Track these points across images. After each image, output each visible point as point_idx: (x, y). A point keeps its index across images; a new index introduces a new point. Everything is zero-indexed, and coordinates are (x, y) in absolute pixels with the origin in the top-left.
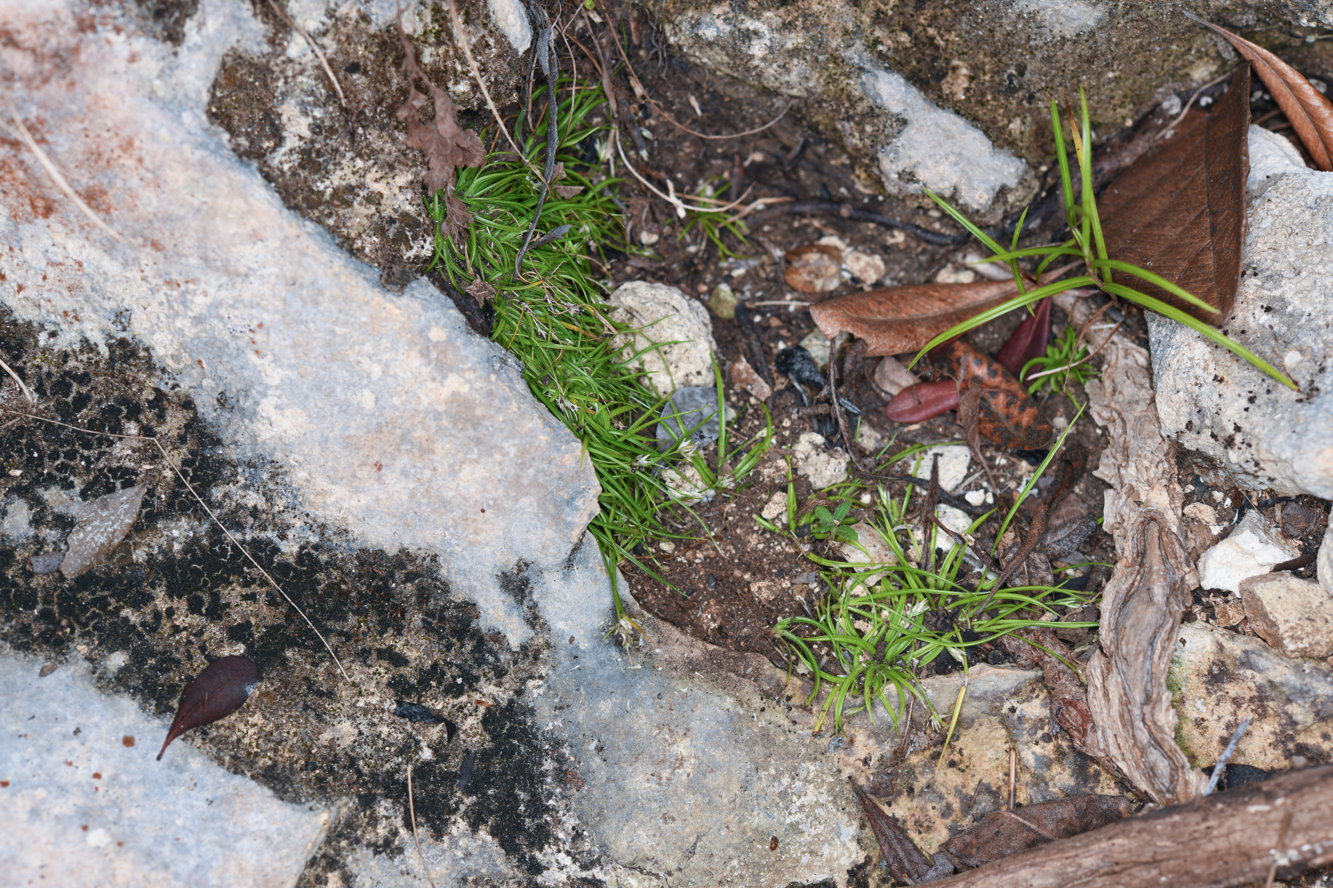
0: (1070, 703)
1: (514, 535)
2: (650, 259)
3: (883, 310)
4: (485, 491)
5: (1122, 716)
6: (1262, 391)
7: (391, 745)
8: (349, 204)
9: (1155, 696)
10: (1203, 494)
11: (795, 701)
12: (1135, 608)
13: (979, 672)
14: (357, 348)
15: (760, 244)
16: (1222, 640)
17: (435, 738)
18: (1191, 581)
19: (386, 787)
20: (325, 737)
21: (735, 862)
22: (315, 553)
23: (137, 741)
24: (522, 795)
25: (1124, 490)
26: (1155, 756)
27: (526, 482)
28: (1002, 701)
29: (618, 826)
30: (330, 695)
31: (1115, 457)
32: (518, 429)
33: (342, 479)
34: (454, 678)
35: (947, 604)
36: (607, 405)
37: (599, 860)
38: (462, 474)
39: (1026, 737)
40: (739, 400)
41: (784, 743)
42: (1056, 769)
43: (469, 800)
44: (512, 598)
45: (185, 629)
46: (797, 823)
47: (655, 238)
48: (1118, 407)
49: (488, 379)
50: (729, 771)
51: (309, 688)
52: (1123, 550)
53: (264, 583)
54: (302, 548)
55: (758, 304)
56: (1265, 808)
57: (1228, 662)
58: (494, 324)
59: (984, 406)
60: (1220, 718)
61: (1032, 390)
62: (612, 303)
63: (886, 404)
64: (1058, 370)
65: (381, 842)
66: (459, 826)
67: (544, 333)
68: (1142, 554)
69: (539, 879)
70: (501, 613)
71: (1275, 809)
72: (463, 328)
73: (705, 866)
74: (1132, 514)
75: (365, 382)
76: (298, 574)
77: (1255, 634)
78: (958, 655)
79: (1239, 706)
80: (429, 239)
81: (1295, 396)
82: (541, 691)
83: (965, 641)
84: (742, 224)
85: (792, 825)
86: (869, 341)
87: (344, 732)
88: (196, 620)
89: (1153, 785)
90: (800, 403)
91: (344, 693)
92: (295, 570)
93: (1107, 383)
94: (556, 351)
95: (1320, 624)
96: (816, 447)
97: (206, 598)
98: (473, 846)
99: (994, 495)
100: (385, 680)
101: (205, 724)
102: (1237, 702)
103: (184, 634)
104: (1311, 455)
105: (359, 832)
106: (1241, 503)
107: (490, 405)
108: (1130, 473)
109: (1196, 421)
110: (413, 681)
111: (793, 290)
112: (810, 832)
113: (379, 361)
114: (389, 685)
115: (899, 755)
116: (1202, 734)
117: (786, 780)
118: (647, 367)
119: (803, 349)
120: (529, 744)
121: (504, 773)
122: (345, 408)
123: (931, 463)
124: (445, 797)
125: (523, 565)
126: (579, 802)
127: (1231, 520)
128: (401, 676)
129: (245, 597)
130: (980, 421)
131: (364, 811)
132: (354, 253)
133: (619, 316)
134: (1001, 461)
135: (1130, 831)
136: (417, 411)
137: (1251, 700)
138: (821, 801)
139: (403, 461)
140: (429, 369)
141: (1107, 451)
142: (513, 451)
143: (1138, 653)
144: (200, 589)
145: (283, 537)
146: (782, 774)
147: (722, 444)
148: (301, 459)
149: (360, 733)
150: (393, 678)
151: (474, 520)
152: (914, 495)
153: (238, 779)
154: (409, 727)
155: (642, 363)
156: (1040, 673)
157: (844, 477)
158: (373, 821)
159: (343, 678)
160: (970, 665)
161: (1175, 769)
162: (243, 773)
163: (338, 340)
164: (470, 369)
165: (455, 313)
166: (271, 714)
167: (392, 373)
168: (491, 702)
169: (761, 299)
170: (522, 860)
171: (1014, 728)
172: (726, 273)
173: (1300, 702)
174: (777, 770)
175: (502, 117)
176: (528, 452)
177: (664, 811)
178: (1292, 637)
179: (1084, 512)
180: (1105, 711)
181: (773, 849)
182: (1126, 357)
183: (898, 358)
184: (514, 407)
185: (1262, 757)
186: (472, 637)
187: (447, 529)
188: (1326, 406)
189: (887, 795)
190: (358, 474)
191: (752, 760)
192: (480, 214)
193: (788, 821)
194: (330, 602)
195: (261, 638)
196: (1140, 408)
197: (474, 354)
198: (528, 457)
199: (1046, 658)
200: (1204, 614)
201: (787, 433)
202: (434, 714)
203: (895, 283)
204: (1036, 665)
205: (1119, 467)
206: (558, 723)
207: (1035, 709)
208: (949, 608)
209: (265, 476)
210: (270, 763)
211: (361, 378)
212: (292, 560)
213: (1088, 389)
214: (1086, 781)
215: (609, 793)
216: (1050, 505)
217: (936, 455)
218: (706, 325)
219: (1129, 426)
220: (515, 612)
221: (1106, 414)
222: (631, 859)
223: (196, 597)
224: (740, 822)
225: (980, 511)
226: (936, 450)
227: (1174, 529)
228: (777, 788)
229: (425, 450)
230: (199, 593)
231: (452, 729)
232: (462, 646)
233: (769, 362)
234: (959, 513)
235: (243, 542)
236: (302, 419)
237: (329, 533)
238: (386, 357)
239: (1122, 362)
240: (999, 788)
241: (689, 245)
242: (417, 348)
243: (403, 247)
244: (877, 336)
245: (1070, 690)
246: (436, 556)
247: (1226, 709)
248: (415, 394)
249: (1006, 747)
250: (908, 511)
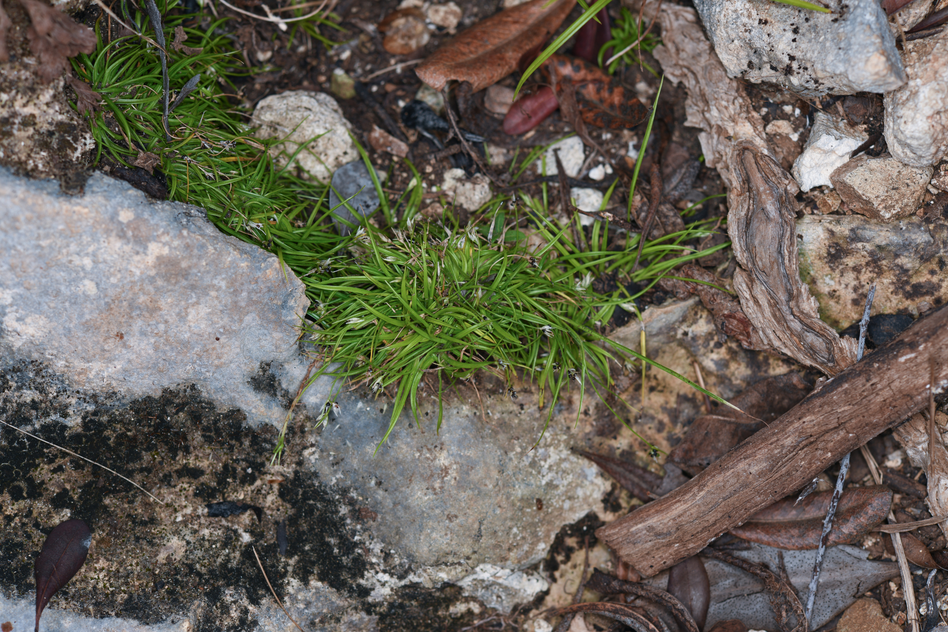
0: (731, 316)
1: (250, 346)
2: (272, 72)
3: (473, 49)
4: (213, 323)
5: (774, 316)
6: (802, 21)
7: (215, 542)
8: (10, 134)
9: (795, 292)
10: (776, 113)
11: (516, 388)
12: (758, 228)
13: (651, 314)
14: (64, 251)
15: (354, 26)
16: (830, 227)
17: (247, 522)
18: (793, 189)
19: (225, 577)
20: (162, 557)
21: (515, 530)
22: (96, 419)
23: (13, 625)
24: (332, 541)
25: (714, 130)
26: (810, 338)
27: (243, 304)
28: (675, 330)
29: (415, 537)
30: (153, 521)
31: (696, 105)
32: (221, 266)
33: (94, 356)
34: (244, 470)
35: (606, 268)
36: (283, 213)
37: (410, 568)
38: (190, 317)
39: (702, 350)
40: (383, 161)
41: (519, 424)
42: (733, 366)
43: (292, 561)
44: (266, 395)
45: (16, 515)
46: (551, 481)
47: (269, 54)
48: (685, 63)
49: (181, 236)
50: (485, 463)
51: (134, 522)
52: (730, 181)
53: (64, 455)
54: (84, 418)
55: (371, 76)
56: (913, 355)
57: (841, 242)
58: (168, 183)
59: (580, 98)
60: (847, 286)
61: (611, 70)
62: (256, 122)
63: (501, 123)
64: (628, 49)
65: (237, 623)
66: (293, 584)
67: (211, 175)
68: (747, 181)
69: (370, 599)
70: (263, 409)
71: (920, 353)
72: (145, 202)
73: (493, 541)
74: (727, 150)
75: (82, 274)
76: (89, 439)
77: (854, 213)
78: (630, 307)
79: (859, 272)
80: (88, 136)
81: (830, 17)
82: (316, 456)
83: (632, 295)
84: (334, 15)
85: (547, 484)
86: (471, 80)
87: (175, 547)
88: (22, 504)
89: (815, 360)
90: (435, 150)
91: (163, 515)
92: (85, 436)
93: (670, 45)
94: (227, 186)
95: (903, 189)
96: (459, 180)
97: (22, 484)
98: (309, 595)
99: (611, 165)
100: (191, 492)
101: (62, 586)
102: (856, 269)
103: (17, 519)
104: (861, 65)
105: (218, 623)
106: (809, 111)
107: (191, 256)
108: (714, 114)
109: (755, 60)
110: (214, 484)
111: (393, 56)
112: (563, 483)
113: (87, 254)
114: (195, 495)
115: (611, 399)
116: (837, 302)
117: (531, 453)
118: (302, 164)
119: (420, 102)
120: (323, 500)
121: (311, 529)
122: (74, 300)
123: (553, 159)
124: (273, 566)
125: (266, 366)
126: (378, 530)
127: (804, 126)
128: (202, 484)
129: (54, 471)
130: (581, 113)
131: (215, 604)
132: (30, 174)
133: (264, 133)
134: (607, 136)
135: (814, 408)
136: (133, 283)
137: (867, 264)
138: (563, 456)
139: (138, 324)
140: (130, 246)
141: (689, 102)
142: (223, 284)
143: (772, 264)
144: (15, 480)
145: (65, 415)
146: (526, 448)
147: (384, 202)
148: (55, 352)
149: (188, 543)
150: (197, 489)
151: (214, 349)
152: (549, 189)
153: (106, 622)
154: (224, 522)
155: (297, 162)
156: (697, 299)
157: (489, 197)
158: (225, 609)
159: (157, 503)
160: (642, 310)
161: (829, 342)
162: (108, 615)
163: (46, 251)
164: (163, 233)
165: (133, 192)
166: (112, 555)
167: (101, 260)
168: (280, 478)
169: (372, 71)
170: (351, 590)
171: (691, 346)
172: (336, 59)
173: (906, 254)
174: (521, 447)
175: (108, 6)
176: (236, 280)
177: (446, 513)
178: (885, 208)
179: (686, 155)
180: (759, 315)
181: (540, 509)
182: (677, 19)
183: (498, 83)
184: (211, 249)
185: (889, 304)
186: (246, 435)
187: (194, 363)
188: (859, 19)
189: (611, 432)
190: (106, 347)
191: (501, 447)
192: (122, 97)
193: (544, 482)
194: (124, 450)
195: (80, 498)
196: (704, 60)
197: (162, 220)
198: (237, 284)
199: (700, 288)
200: (808, 209)
201: (433, 177)
202: (240, 505)
203: (473, 19)
204: (691, 295)
205: (703, 112)
206: (340, 475)
207: (702, 327)
208: (609, 271)
209: (31, 375)
210: (126, 596)
211: (77, 272)
212: (80, 430)
213: (656, 55)
214: (759, 367)
215: (399, 514)
216: (659, 162)
217: (556, 151)
218: (336, 111)
219: (699, 77)
220: (274, 404)
221: (678, 72)
222: (434, 559)
223: (15, 487)
224: (508, 498)
225: (605, 184)
226: (554, 146)
227: (766, 152)
228: (526, 461)
229: (153, 309)
230: (16, 483)
231: (259, 511)
232: (241, 444)
233: (396, 121)
234: (589, 191)
235: (34, 432)
236: (42, 321)
237: (101, 399)
238: (91, 249)
239: (675, 24)
240: (694, 394)
241: (297, 47)
242: (114, 233)
243: (69, 151)
244: (477, 74)
245: (728, 306)
246: (193, 385)
247: (850, 277)
248: (127, 270)
249: (689, 361)
250: (550, 203)
